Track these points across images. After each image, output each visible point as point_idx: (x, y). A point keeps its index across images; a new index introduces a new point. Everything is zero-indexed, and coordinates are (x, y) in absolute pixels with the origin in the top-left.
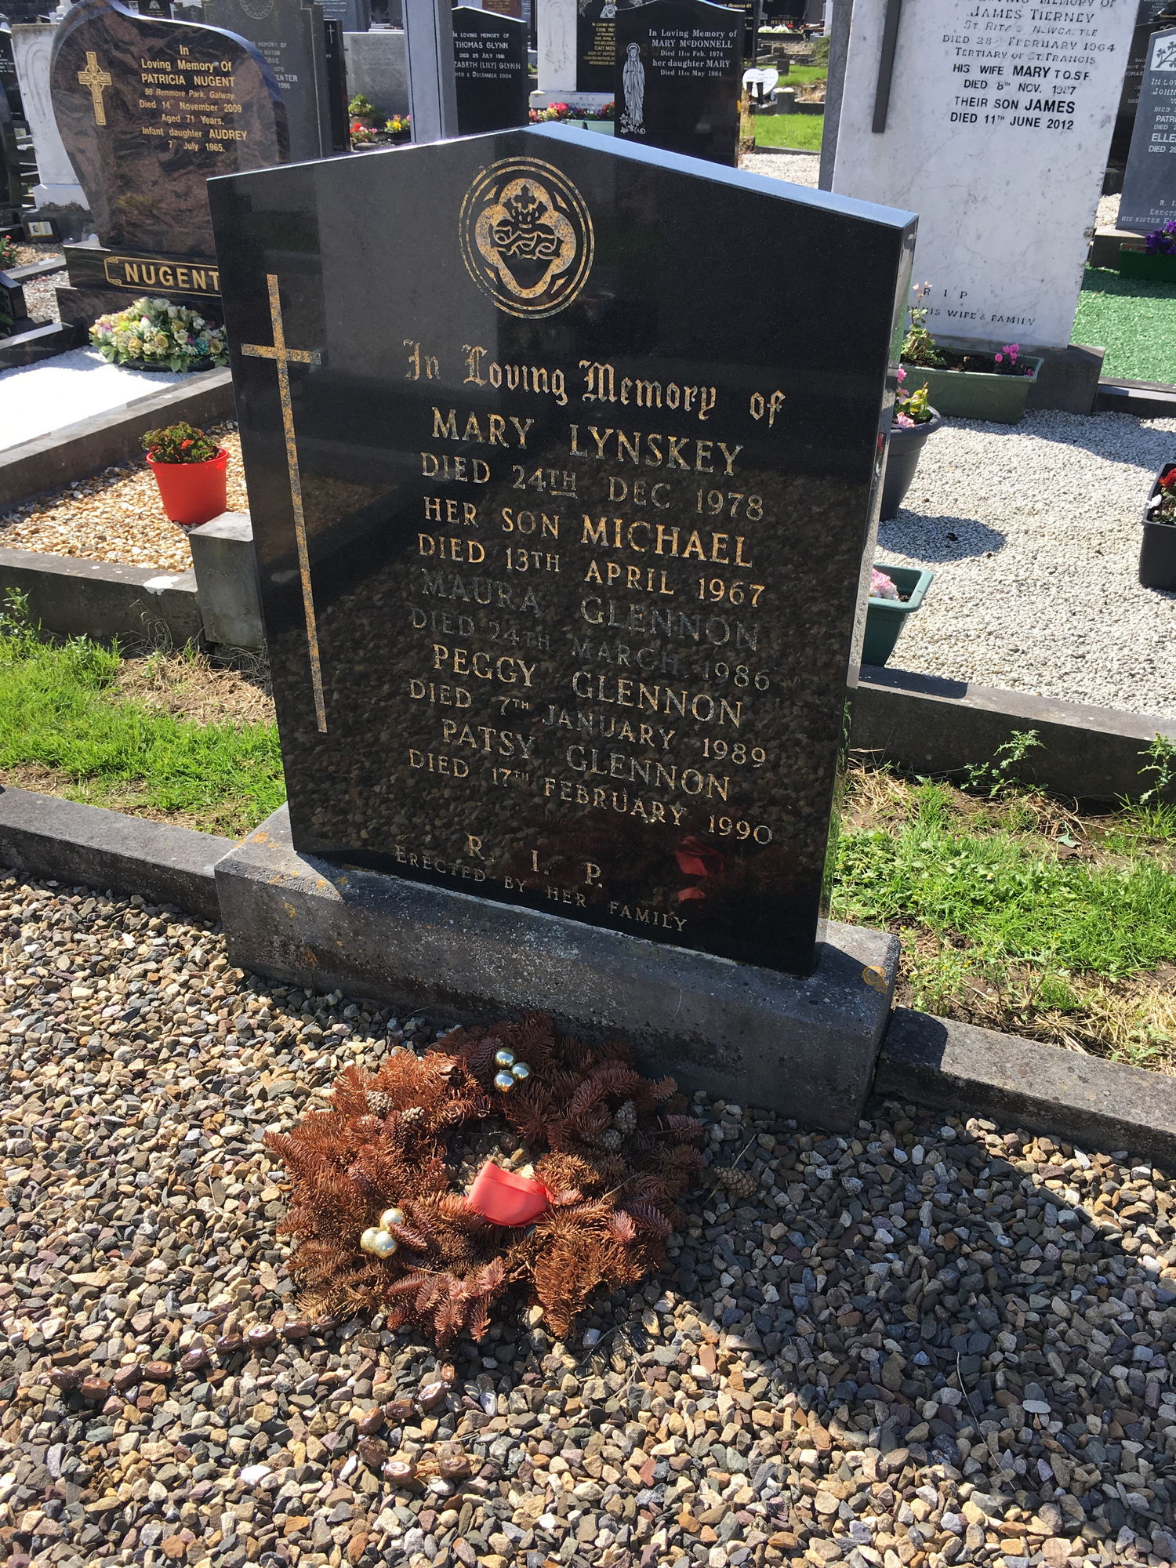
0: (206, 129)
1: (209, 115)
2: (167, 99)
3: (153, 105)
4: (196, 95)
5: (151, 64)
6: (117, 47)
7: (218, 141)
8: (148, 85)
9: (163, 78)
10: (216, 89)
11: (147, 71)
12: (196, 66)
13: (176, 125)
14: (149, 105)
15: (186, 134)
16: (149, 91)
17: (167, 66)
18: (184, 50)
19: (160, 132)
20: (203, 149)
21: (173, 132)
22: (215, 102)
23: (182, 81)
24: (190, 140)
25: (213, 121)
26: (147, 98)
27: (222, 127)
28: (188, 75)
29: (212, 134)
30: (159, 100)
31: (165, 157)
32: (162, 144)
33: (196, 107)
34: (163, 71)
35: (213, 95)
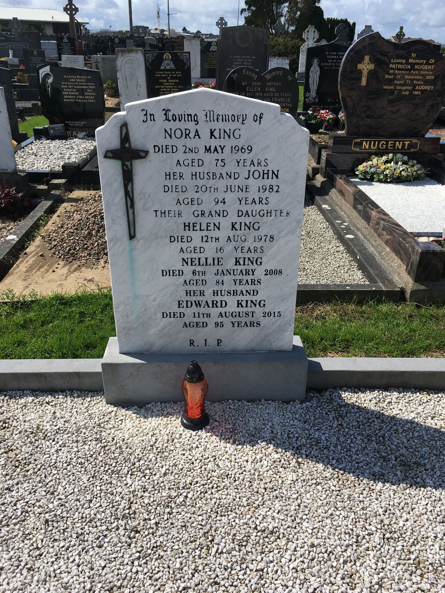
0: (414, 86)
1: (417, 80)
2: (399, 74)
3: (392, 77)
4: (414, 72)
5: (395, 61)
6: (381, 54)
7: (419, 90)
8: (392, 69)
9: (400, 66)
10: (425, 70)
11: (393, 63)
12: (417, 61)
13: (400, 85)
14: (390, 77)
15: (404, 88)
16: (391, 71)
17: (404, 61)
18: (414, 55)
19: (392, 87)
20: (411, 94)
21: (398, 87)
22: (422, 75)
23: (409, 67)
24: (405, 91)
25: (419, 83)
26: (391, 74)
27: (422, 85)
28: (413, 65)
29: (417, 88)
30: (395, 75)
31: (391, 97)
32: (392, 92)
33: (413, 77)
34: (401, 63)
35: (422, 72)
